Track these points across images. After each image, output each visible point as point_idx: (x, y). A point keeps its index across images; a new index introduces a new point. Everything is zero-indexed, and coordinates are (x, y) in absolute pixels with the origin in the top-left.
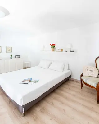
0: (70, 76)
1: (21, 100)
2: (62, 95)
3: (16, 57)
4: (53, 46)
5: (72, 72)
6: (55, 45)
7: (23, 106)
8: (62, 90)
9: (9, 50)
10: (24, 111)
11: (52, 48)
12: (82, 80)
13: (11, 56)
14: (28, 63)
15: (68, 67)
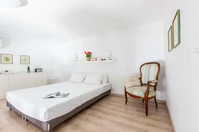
0: (110, 91)
1: (45, 113)
2: (99, 111)
3: (36, 71)
4: (89, 55)
5: (113, 85)
6: (91, 53)
7: (48, 122)
8: (100, 106)
9: (25, 60)
10: (49, 128)
11: (87, 57)
12: (126, 93)
13: (29, 69)
14: (54, 79)
15: (108, 80)
